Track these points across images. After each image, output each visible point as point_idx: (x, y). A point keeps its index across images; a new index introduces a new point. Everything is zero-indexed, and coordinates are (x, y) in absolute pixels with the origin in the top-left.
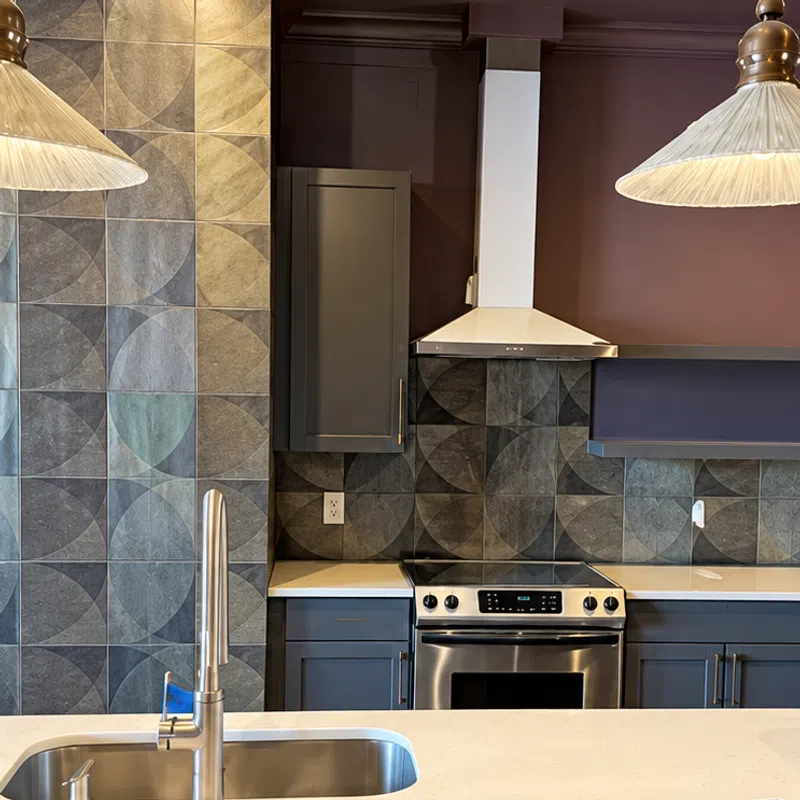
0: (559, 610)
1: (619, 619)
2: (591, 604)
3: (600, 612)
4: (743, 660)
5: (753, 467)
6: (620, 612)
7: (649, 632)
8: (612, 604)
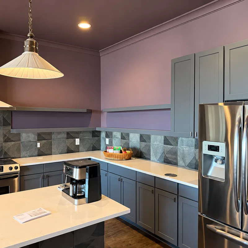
0: (3, 171)
1: (18, 171)
2: (11, 168)
3: (14, 170)
4: (48, 176)
5: (50, 134)
6: (19, 170)
7: (26, 173)
8: (16, 168)
